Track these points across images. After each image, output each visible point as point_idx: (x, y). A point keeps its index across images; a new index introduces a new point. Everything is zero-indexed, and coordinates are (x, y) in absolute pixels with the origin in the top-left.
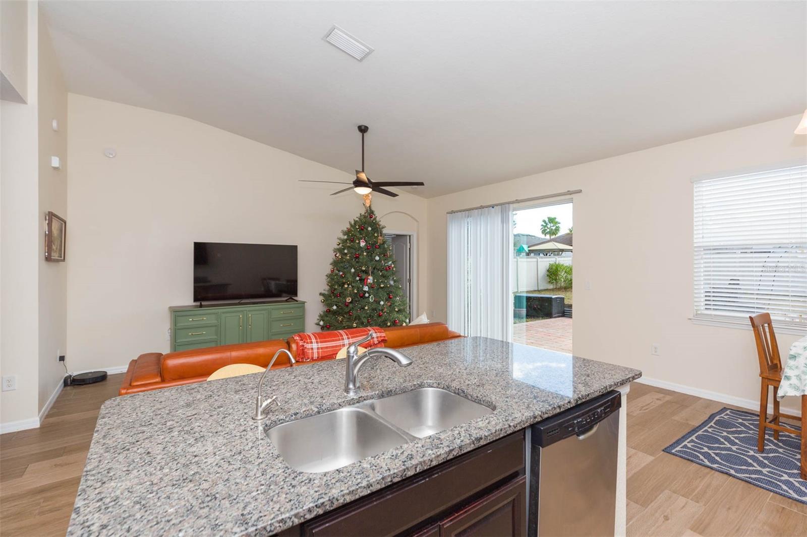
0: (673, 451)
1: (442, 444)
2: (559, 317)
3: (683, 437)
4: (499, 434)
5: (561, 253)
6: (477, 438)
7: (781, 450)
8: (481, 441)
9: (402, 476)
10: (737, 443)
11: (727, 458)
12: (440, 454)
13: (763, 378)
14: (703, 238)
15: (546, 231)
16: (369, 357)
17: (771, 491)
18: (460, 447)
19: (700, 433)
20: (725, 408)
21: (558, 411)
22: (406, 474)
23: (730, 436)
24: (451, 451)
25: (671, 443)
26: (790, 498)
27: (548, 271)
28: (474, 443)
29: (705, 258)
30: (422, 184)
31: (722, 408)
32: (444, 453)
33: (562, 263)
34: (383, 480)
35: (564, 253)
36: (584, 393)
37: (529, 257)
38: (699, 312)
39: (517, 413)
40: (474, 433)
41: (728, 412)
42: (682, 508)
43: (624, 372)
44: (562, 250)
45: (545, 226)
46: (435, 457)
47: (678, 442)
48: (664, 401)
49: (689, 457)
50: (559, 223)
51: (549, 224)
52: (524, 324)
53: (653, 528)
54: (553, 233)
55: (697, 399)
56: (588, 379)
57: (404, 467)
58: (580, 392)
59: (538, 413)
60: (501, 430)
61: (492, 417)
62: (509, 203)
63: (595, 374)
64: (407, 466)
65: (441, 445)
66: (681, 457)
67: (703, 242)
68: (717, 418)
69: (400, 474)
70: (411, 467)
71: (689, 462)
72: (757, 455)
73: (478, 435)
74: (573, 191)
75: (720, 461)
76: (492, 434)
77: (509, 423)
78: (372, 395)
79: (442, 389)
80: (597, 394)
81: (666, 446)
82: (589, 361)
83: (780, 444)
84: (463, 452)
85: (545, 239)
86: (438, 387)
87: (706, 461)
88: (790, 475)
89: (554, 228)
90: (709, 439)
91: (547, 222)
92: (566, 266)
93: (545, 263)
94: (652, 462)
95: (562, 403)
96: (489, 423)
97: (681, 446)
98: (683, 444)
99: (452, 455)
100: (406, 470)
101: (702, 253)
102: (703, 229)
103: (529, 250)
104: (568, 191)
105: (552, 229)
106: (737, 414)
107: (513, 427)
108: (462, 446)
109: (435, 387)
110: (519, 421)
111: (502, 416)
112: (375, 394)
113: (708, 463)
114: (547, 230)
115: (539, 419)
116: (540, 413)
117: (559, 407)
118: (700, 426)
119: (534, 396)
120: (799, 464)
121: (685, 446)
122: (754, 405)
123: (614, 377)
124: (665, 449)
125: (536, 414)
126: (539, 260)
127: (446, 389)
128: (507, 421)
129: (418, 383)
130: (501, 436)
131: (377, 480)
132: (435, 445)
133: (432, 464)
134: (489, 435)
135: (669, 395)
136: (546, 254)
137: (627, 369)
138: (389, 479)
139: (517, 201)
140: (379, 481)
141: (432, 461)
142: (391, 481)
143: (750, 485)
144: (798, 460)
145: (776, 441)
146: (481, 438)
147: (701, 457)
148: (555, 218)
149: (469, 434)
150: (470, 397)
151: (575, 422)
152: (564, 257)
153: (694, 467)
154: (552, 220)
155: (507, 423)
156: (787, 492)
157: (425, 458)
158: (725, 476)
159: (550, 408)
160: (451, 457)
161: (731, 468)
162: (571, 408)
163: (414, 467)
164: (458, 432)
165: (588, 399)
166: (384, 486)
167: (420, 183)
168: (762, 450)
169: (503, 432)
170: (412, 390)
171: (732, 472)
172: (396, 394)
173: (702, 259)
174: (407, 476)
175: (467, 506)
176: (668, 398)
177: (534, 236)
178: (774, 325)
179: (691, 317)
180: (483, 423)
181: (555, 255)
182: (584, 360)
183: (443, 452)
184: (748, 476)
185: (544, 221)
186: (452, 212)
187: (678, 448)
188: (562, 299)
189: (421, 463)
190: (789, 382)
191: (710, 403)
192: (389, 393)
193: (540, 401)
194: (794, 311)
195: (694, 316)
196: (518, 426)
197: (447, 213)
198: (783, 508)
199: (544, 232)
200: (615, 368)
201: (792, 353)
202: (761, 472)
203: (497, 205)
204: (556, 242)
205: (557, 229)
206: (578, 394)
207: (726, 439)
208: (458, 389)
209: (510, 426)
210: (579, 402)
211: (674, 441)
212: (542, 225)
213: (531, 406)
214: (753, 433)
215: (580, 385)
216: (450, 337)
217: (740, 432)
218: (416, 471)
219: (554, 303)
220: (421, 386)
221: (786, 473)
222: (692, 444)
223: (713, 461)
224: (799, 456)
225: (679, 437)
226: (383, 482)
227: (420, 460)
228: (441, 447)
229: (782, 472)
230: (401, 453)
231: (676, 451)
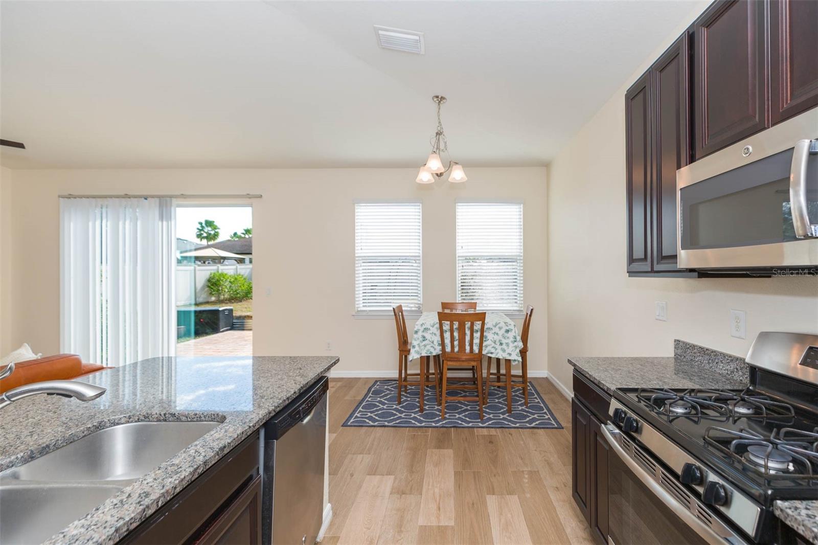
0: (349, 424)
1: (181, 467)
2: (227, 330)
3: (354, 411)
4: (241, 438)
5: (222, 261)
6: (221, 447)
7: (409, 399)
8: (225, 450)
9: (140, 518)
10: (386, 403)
11: (383, 416)
12: (185, 477)
13: (400, 351)
14: (361, 249)
15: (202, 236)
16: (8, 402)
17: (407, 427)
18: (204, 462)
19: (364, 404)
20: (376, 381)
21: (287, 402)
22: (145, 515)
23: (381, 399)
24: (196, 470)
25: (346, 419)
26: (417, 427)
27: (209, 281)
28: (218, 455)
29: (364, 266)
30: (21, 146)
31: (374, 381)
32: (189, 474)
33: (225, 272)
34: (117, 532)
35: (226, 261)
36: (304, 383)
37: (181, 264)
38: (359, 309)
39: (252, 414)
40: (215, 444)
41: (378, 383)
42: (361, 462)
43: (327, 359)
44: (224, 258)
45: (200, 230)
46: (179, 482)
47: (351, 416)
48: (337, 387)
49: (360, 425)
50: (219, 229)
51: (206, 228)
52: (192, 342)
53: (345, 487)
54: (209, 237)
55: (357, 380)
56: (301, 371)
57: (142, 507)
58: (300, 382)
59: (271, 408)
60: (243, 433)
61: (227, 426)
62: (171, 197)
63: (306, 366)
64: (147, 504)
65: (181, 469)
66: (355, 426)
67: (361, 253)
68: (373, 389)
69: (139, 517)
70: (152, 503)
71: (361, 428)
72: (397, 407)
73: (221, 445)
74: (252, 195)
75: (378, 419)
76: (234, 439)
77: (248, 424)
78: (11, 462)
79: (136, 422)
80: (313, 381)
81: (342, 423)
82: (295, 358)
83: (408, 395)
84: (207, 467)
85: (201, 244)
86: (128, 422)
87: (370, 422)
88: (415, 413)
89: (212, 232)
90: (370, 406)
91: (204, 225)
92: (230, 276)
93: (205, 271)
94: (336, 438)
95: (290, 395)
96: (226, 431)
97: (353, 418)
98: (355, 415)
99: (197, 473)
100: (146, 509)
101: (361, 262)
102: (361, 242)
103: (182, 257)
104: (248, 194)
105: (210, 234)
106: (384, 383)
107: (252, 427)
108: (206, 460)
109: (122, 424)
110: (257, 420)
111: (237, 422)
112: (17, 458)
113: (371, 423)
114: (203, 234)
115: (273, 414)
116: (273, 408)
117: (288, 399)
118: (363, 399)
119: (260, 396)
120: (418, 404)
121: (357, 417)
122: (394, 374)
123: (322, 365)
124: (343, 424)
125: (271, 410)
126: (198, 268)
127: (142, 421)
128: (244, 423)
129: (95, 424)
130: (243, 439)
131: (108, 536)
132: (172, 472)
133: (176, 491)
134: (232, 441)
135: (339, 381)
136: (204, 263)
137: (328, 357)
138: (125, 529)
139: (183, 196)
140: (112, 535)
141: (175, 488)
142: (128, 530)
143: (397, 428)
144: (418, 402)
145: (405, 394)
146: (225, 447)
147: (367, 421)
148: (214, 222)
149: (210, 448)
150: (184, 418)
151: (301, 408)
152: (227, 265)
153: (364, 429)
154: (209, 223)
155: (245, 425)
156: (415, 424)
157: (166, 488)
158: (383, 428)
159: (281, 401)
160: (196, 476)
161: (385, 421)
162: (296, 398)
163: (156, 502)
164: (194, 451)
165: (307, 387)
166: (118, 540)
167: (15, 143)
168: (400, 403)
169: (244, 434)
170: (85, 436)
171: (386, 424)
172: (58, 448)
173: (361, 266)
174: (147, 516)
175: (207, 529)
176: (339, 384)
177: (186, 240)
178: (404, 313)
179: (354, 314)
180: (220, 434)
181: (215, 263)
182: (290, 357)
183: (187, 474)
184: (394, 422)
185: (201, 223)
186: (70, 197)
187: (352, 421)
188: (231, 311)
189: (163, 495)
190: (414, 350)
191: (367, 380)
192: (45, 450)
193: (268, 399)
194: (412, 303)
195: (356, 313)
196: (257, 425)
197: (59, 196)
198: (414, 435)
199: (199, 236)
200: (318, 358)
201: (416, 329)
202: (401, 417)
203: (153, 197)
204: (216, 248)
205: (216, 235)
206: (299, 384)
207: (380, 402)
208: (165, 415)
209: (250, 427)
210: (301, 391)
211: (348, 416)
212: (198, 229)
213: (262, 405)
214: (395, 393)
215: (297, 377)
216: (83, 372)
217: (386, 395)
218: (158, 506)
219: (221, 315)
220: (100, 426)
221: (412, 412)
222: (360, 413)
223: (374, 420)
224: (417, 400)
225: (351, 411)
226: (117, 535)
227: (161, 492)
228: (181, 471)
229: (410, 412)
230: (127, 497)
231: (351, 423)
